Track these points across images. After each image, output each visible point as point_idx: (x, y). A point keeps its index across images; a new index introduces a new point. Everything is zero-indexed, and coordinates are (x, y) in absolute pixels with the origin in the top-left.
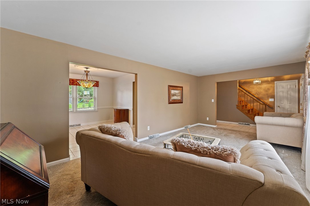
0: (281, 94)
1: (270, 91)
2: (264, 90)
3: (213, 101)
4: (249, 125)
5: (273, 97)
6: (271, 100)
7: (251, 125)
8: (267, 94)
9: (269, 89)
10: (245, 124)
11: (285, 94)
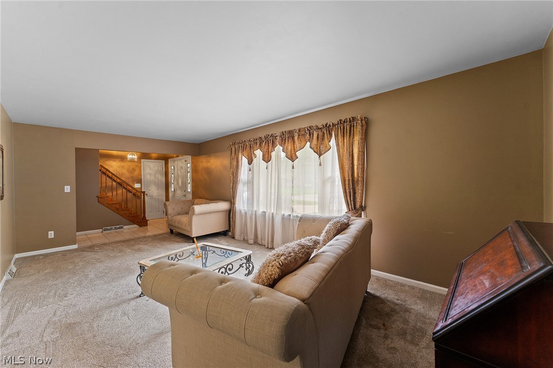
0: (148, 177)
1: (136, 173)
2: (128, 170)
3: (67, 189)
4: (122, 228)
5: (140, 181)
6: (137, 186)
7: (125, 227)
8: (132, 177)
9: (134, 169)
10: (116, 229)
11: (152, 178)
